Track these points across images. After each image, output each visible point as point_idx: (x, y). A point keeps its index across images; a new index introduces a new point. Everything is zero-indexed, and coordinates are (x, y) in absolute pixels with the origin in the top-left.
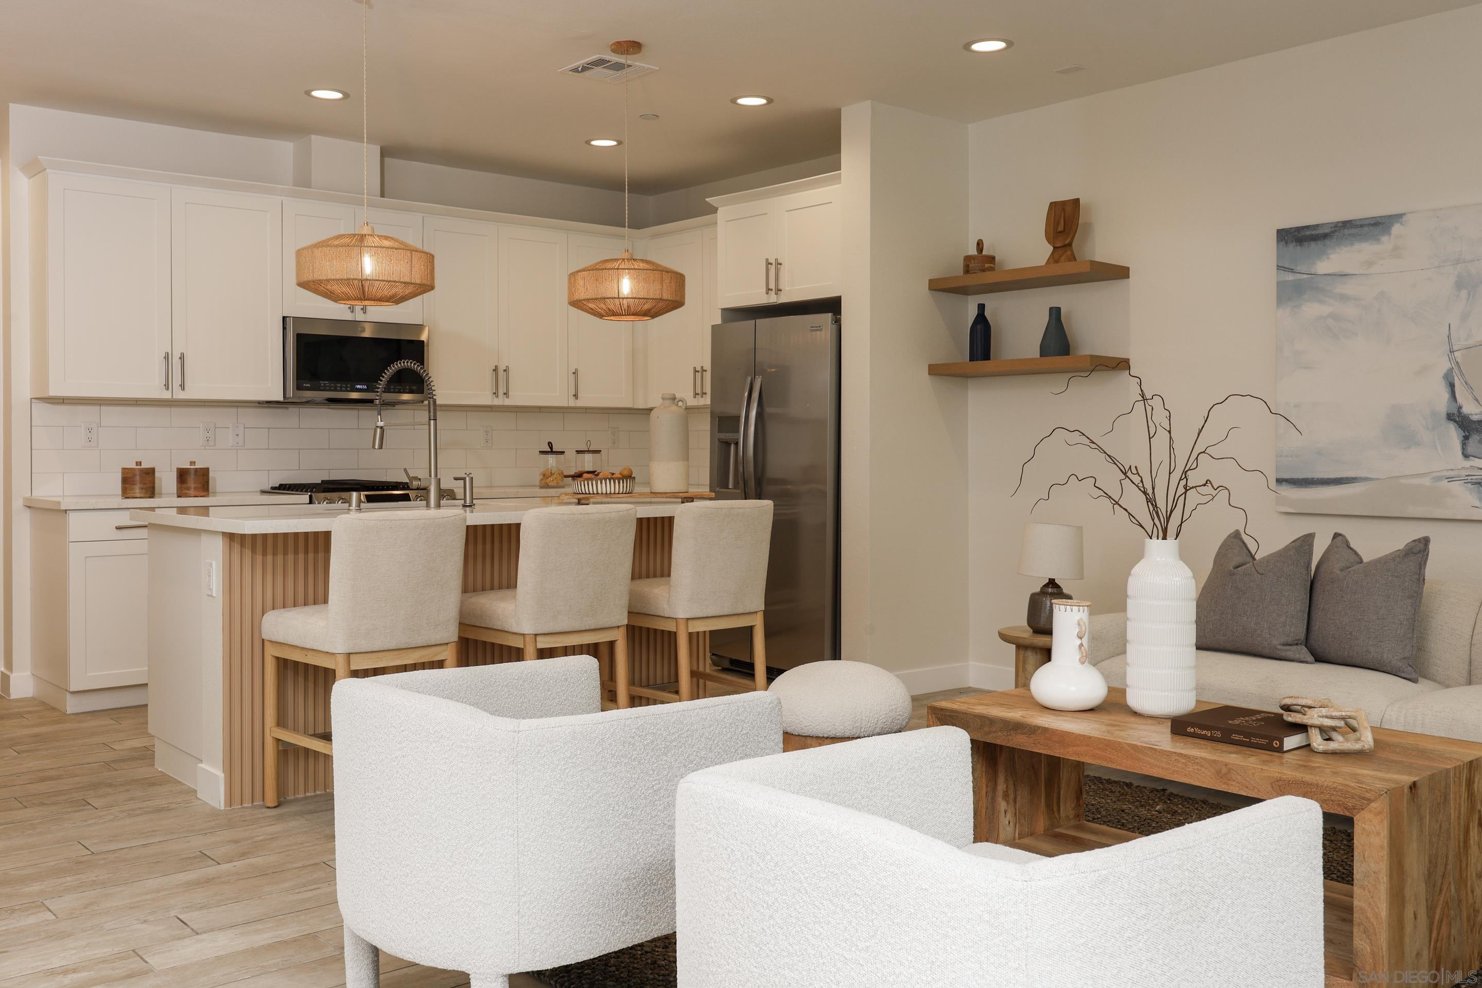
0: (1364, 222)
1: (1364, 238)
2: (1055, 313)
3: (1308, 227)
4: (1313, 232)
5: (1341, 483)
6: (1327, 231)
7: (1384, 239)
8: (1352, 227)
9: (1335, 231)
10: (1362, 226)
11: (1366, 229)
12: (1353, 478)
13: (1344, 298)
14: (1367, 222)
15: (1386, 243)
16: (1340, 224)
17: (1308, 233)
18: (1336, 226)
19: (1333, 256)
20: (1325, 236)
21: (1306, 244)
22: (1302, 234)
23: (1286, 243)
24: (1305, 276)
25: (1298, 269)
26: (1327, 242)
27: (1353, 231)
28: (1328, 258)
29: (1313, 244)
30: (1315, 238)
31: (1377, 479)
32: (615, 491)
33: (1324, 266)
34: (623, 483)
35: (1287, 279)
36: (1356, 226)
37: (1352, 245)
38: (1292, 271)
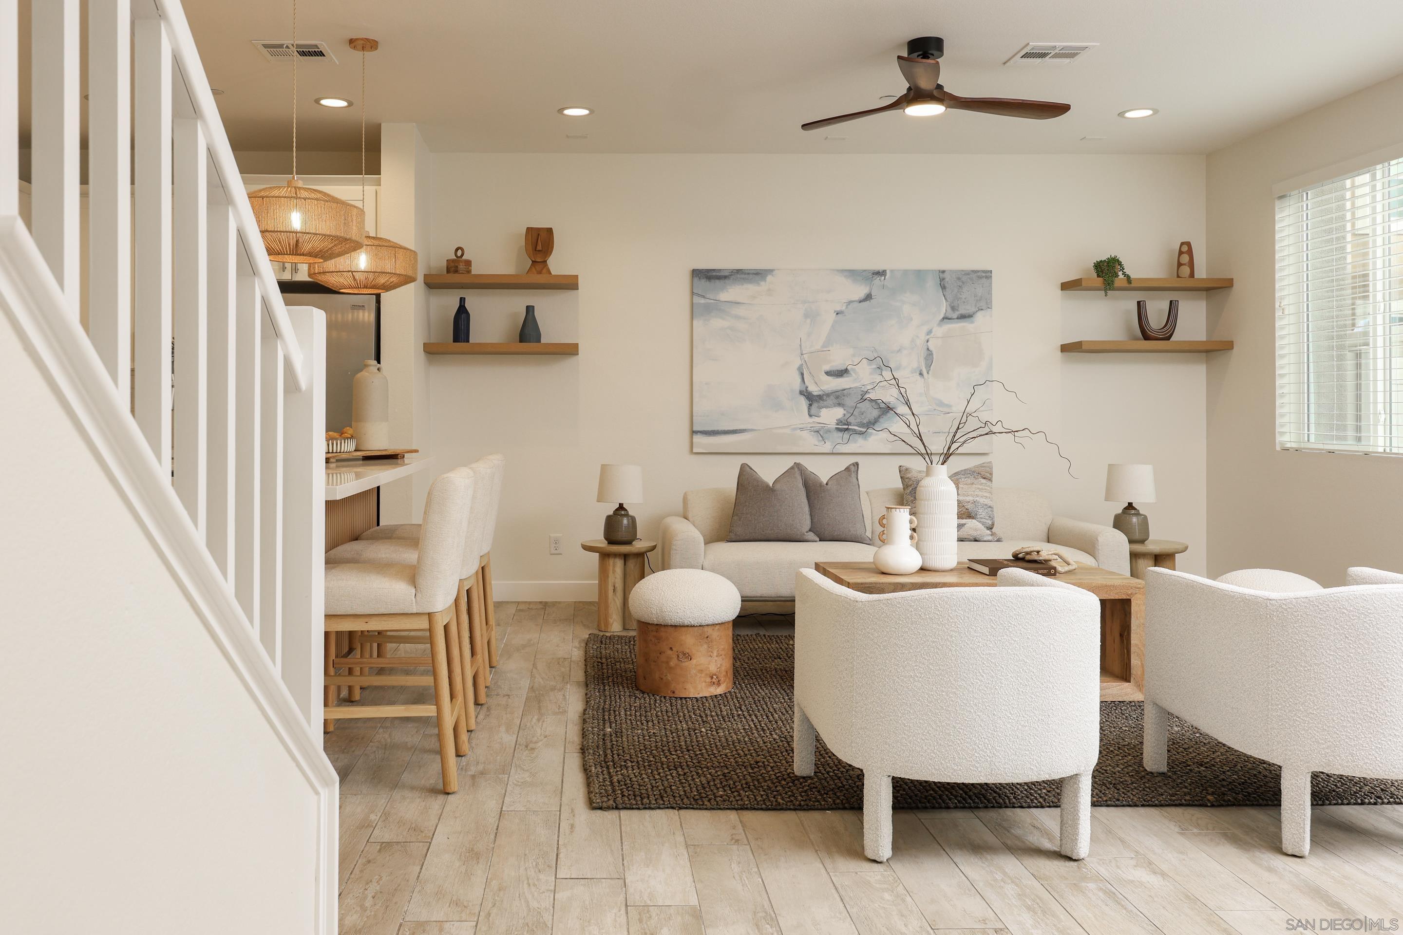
0: (750, 272)
1: (750, 281)
2: (530, 309)
3: (714, 270)
4: (718, 274)
5: (736, 433)
6: (727, 274)
7: (762, 283)
8: (742, 274)
9: (731, 275)
10: (748, 274)
11: (751, 276)
12: (744, 430)
13: (738, 317)
14: (752, 272)
15: (764, 286)
16: (735, 271)
17: (714, 274)
18: (732, 272)
19: (729, 290)
20: (725, 277)
21: (713, 281)
22: (710, 274)
23: (700, 278)
24: (712, 301)
25: (708, 296)
26: (727, 281)
27: (743, 276)
28: (727, 291)
29: (717, 281)
30: (719, 278)
31: (759, 430)
32: (333, 450)
33: (724, 296)
34: (345, 442)
35: (700, 302)
36: (745, 274)
37: (743, 285)
38: (704, 297)
